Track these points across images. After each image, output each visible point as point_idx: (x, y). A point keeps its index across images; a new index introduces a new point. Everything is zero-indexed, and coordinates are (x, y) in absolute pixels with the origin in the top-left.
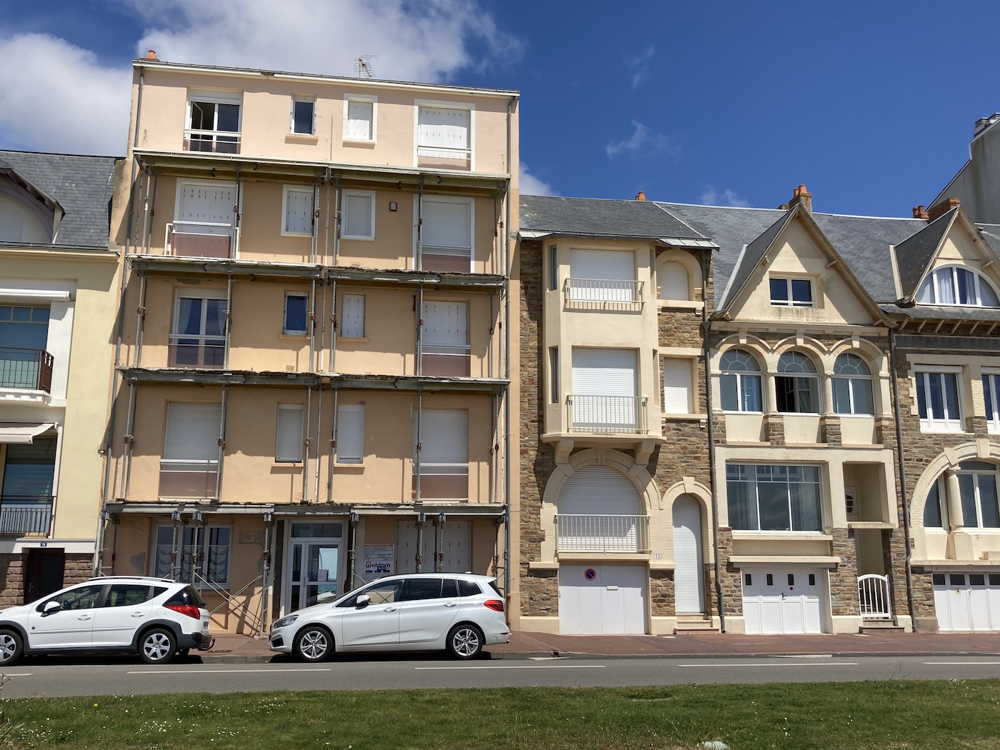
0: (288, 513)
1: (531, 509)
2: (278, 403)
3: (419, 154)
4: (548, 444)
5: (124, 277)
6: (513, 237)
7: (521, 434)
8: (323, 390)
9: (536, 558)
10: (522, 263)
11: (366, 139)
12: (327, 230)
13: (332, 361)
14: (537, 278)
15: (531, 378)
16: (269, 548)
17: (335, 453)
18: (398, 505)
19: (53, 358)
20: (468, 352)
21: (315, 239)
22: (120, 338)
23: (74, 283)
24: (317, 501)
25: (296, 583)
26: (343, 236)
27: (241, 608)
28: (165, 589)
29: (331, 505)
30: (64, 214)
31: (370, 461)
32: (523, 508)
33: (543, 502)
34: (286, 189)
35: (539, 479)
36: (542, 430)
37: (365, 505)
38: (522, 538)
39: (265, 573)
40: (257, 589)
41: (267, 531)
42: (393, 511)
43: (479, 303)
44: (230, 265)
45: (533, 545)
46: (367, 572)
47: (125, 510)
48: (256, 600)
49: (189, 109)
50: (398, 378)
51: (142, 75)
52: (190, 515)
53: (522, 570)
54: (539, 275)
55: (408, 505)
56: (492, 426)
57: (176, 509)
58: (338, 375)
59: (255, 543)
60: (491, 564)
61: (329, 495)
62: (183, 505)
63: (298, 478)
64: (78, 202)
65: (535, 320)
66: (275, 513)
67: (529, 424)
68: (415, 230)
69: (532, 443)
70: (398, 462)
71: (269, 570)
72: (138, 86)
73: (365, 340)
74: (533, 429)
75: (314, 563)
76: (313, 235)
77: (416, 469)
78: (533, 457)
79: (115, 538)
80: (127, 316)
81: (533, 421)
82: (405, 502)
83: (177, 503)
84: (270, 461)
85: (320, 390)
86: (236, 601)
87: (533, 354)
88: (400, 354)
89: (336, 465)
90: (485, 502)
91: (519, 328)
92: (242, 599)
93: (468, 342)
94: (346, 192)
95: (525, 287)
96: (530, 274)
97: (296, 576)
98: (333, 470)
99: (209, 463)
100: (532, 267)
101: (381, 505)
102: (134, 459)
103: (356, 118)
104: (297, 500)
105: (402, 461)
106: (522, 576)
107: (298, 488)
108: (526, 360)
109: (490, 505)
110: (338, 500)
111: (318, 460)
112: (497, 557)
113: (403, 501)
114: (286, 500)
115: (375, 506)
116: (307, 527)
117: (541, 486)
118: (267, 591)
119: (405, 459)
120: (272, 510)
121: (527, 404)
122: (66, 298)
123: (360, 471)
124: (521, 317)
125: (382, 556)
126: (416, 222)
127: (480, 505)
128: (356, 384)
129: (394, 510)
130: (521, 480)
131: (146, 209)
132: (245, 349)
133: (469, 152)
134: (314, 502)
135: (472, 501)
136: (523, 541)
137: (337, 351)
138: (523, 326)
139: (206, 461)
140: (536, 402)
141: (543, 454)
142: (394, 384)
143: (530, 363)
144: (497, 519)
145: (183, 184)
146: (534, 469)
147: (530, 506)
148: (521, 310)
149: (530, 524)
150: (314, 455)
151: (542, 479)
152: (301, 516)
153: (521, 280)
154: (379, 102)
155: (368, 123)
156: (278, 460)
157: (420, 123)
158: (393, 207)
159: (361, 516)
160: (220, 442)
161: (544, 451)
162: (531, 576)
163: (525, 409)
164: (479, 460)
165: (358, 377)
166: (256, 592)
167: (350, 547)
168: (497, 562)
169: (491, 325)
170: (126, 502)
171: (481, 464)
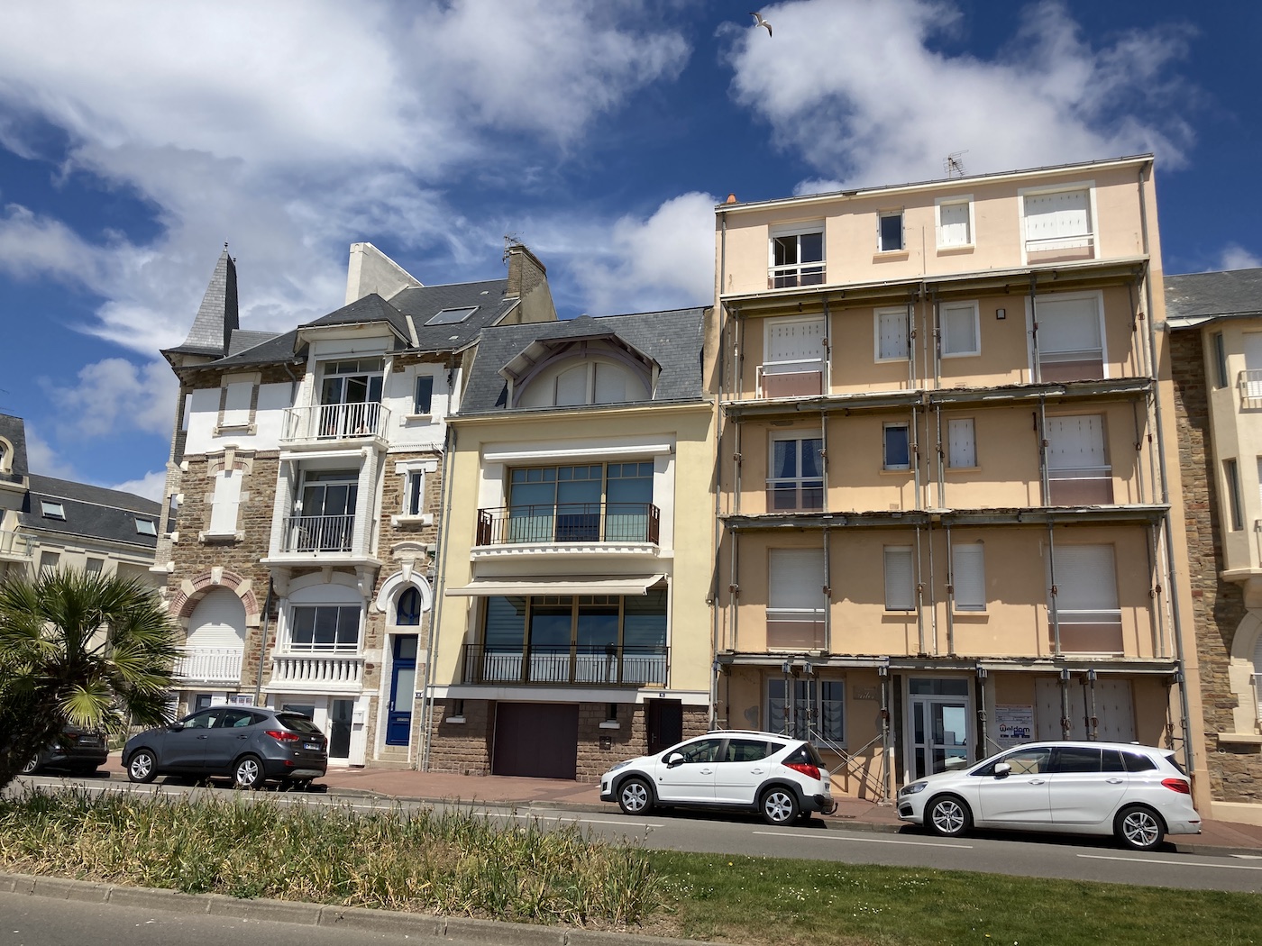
0: (905, 667)
1: (1214, 666)
2: (884, 546)
3: (1028, 250)
4: (1232, 584)
5: (719, 425)
6: (1158, 329)
7: (1191, 571)
8: (933, 529)
9: (1227, 729)
10: (1174, 359)
11: (963, 244)
12: (926, 351)
13: (941, 495)
14: (1197, 375)
15: (1200, 501)
16: (887, 706)
17: (953, 599)
18: (1035, 659)
19: (659, 510)
20: (1109, 473)
21: (912, 362)
22: (719, 487)
23: (673, 436)
24: (937, 654)
25: (920, 746)
26: (944, 356)
27: (861, 770)
28: (783, 746)
29: (953, 659)
31: (995, 608)
32: (1203, 665)
33: (1232, 657)
34: (878, 313)
35: (1222, 628)
36: (1221, 564)
37: (993, 659)
38: (1204, 702)
39: (885, 732)
40: (878, 751)
41: (883, 686)
42: (1028, 666)
43: (1119, 415)
44: (823, 401)
45: (1222, 712)
46: (1002, 736)
47: (736, 661)
48: (877, 761)
49: (771, 246)
50: (1021, 511)
51: (723, 220)
52: (801, 667)
53: (1209, 742)
54: (1200, 371)
55: (1047, 659)
56: (1149, 562)
57: (786, 661)
58: (949, 511)
59: (870, 699)
60: (1164, 734)
61: (950, 648)
62: (792, 657)
63: (913, 628)
64: (673, 357)
65: (1198, 427)
66: (891, 667)
67: (1202, 558)
68: (1029, 337)
69: (1209, 582)
70: (1029, 608)
71: (889, 729)
72: (721, 232)
73: (978, 469)
74: (1208, 565)
75: (938, 724)
76: (910, 358)
77: (1053, 617)
78: (1211, 600)
79: (728, 690)
80: (725, 464)
81: (1207, 555)
82: (1042, 656)
83: (786, 655)
84: (880, 609)
85: (930, 529)
86: (856, 762)
87: (1200, 470)
88: (1021, 483)
89: (955, 613)
90: (1147, 657)
91: (1177, 440)
92: (862, 760)
93: (1108, 461)
94: (944, 306)
95: (1181, 388)
96: (1186, 372)
97: (919, 737)
98: (952, 620)
99: (815, 612)
100: (1189, 362)
101: (1012, 659)
102: (740, 608)
103: (950, 223)
104: (914, 653)
105: (1033, 607)
106: (1209, 750)
107: (914, 640)
108: (1189, 478)
109: (1155, 661)
110: (960, 652)
111: (933, 607)
112: (1171, 726)
113: (1039, 655)
114: (902, 653)
115: (1005, 661)
116: (927, 682)
117: (1227, 636)
118: (888, 752)
119: (1039, 606)
120: (887, 663)
121: (1196, 534)
122: (667, 451)
123: (983, 620)
124: (1179, 425)
125: (1020, 719)
126: (1029, 327)
127: (1141, 660)
128: (970, 520)
129: (1030, 665)
130: (1196, 629)
131: (736, 355)
133: (1091, 237)
134: (933, 654)
135: (1130, 655)
136: (1207, 706)
137: (945, 484)
138: (1182, 436)
139: (812, 610)
140: (1210, 530)
141: (1225, 596)
142: (1017, 517)
143: (1197, 483)
144: (1166, 678)
145: (769, 324)
146: (1214, 616)
147: (1213, 662)
148: (1178, 417)
149: (1215, 685)
150: (929, 602)
151: (1227, 628)
152: (920, 670)
153: (1174, 380)
154: (975, 201)
155: (964, 225)
156: (888, 608)
157: (1026, 215)
158: (1001, 314)
159: (989, 672)
160: (825, 589)
161: (1228, 592)
162: (1222, 751)
163: (1194, 541)
164: (1134, 604)
165: (973, 512)
166: (876, 753)
167: (979, 706)
168: (1172, 731)
169: (1138, 438)
170: (736, 653)
171: (1138, 610)
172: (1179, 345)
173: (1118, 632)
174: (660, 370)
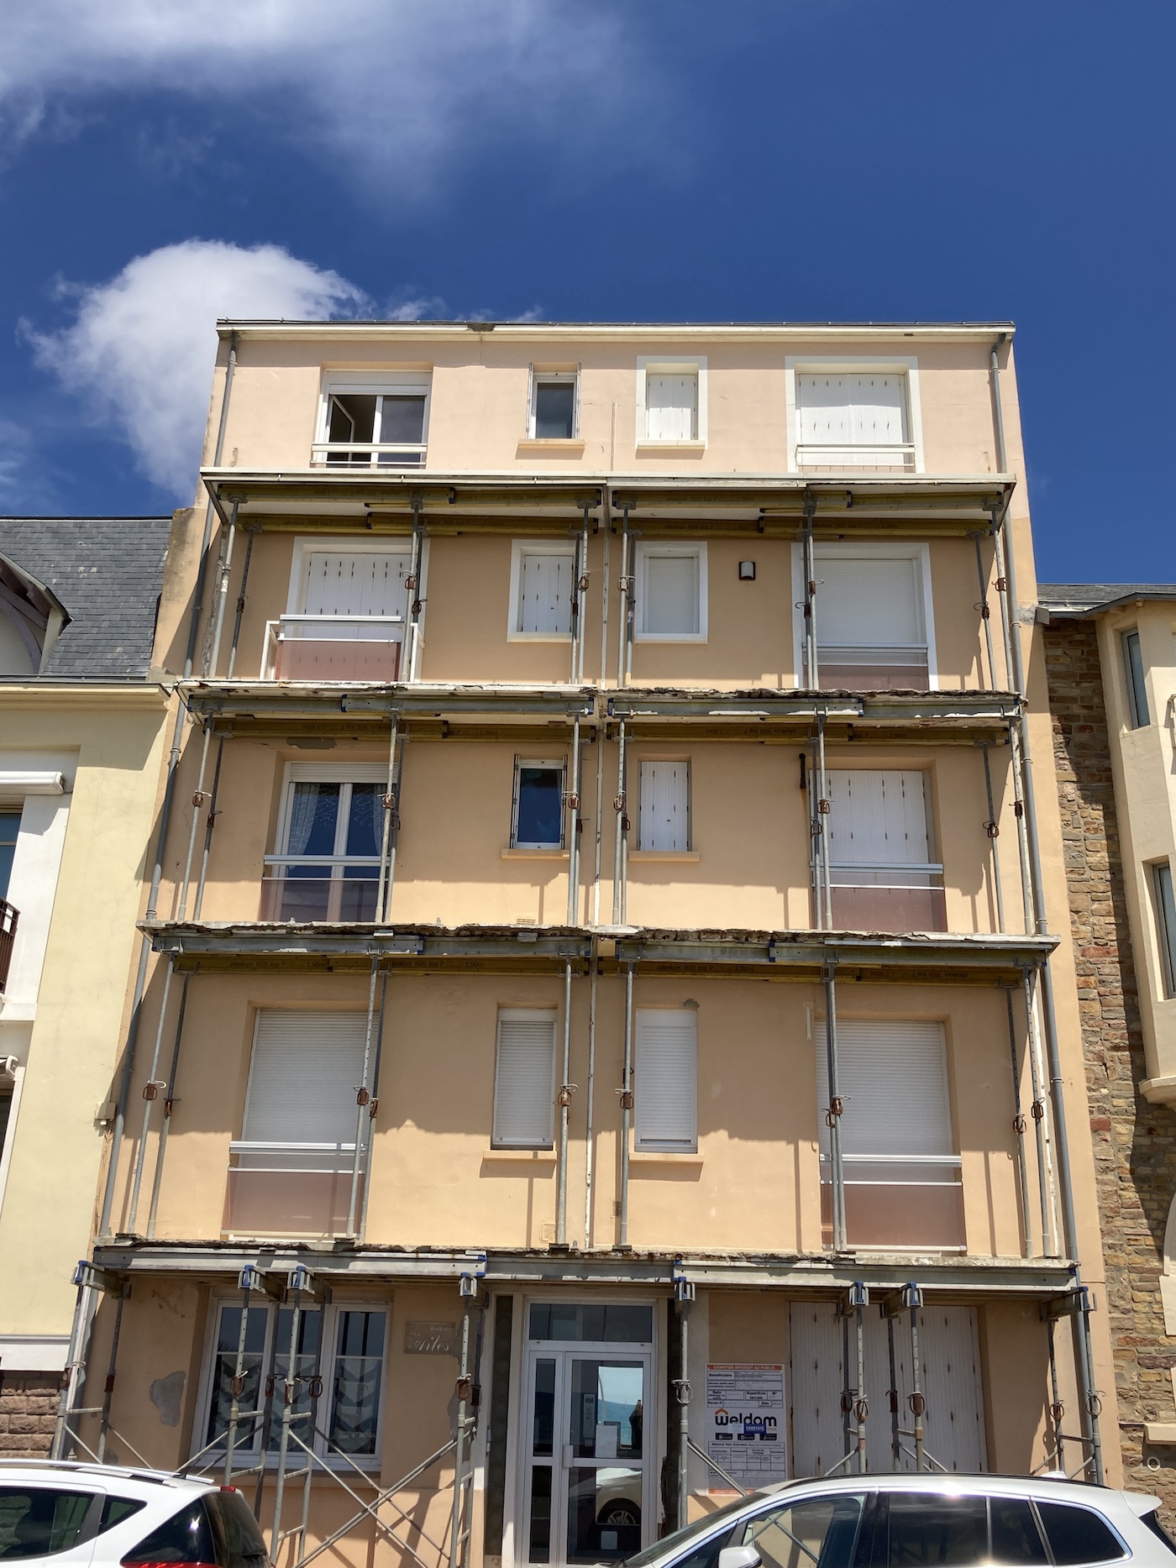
0: (521, 1276)
1: (1134, 1276)
2: (500, 1007)
3: (799, 462)
4: (1161, 1106)
5: (177, 737)
6: (1025, 620)
7: (1088, 1080)
8: (600, 972)
9: (1162, 1414)
10: (1052, 675)
11: (686, 440)
12: (605, 626)
13: (619, 901)
14: (1090, 708)
15: (1101, 942)
16: (475, 1368)
17: (632, 1125)
18: (793, 1259)
19: (16, 914)
20: (937, 880)
21: (578, 645)
22: (158, 867)
23: (72, 754)
24: (591, 1245)
25: (542, 1461)
26: (641, 637)
27: (406, 1526)
29: (625, 1257)
30: (67, 621)
31: (714, 1147)
32: (1115, 1274)
33: (1166, 1259)
34: (519, 548)
35: (1147, 1196)
36: (1141, 1071)
37: (708, 1257)
38: (1117, 1354)
39: (461, 1435)
40: (447, 1476)
41: (467, 1322)
42: (780, 1275)
43: (955, 771)
44: (393, 695)
45: (1151, 1376)
46: (717, 1435)
47: (138, 1263)
48: (442, 1504)
49: (323, 409)
50: (774, 938)
51: (233, 348)
52: (281, 1277)
53: (1129, 1444)
54: (1096, 700)
55: (819, 1260)
56: (1014, 1059)
57: (253, 1262)
58: (632, 931)
59: (442, 1352)
60: (1042, 1427)
61: (620, 1231)
62: (269, 1251)
63: (545, 1187)
64: (100, 600)
65: (1097, 803)
66: (488, 1276)
67: (1108, 1054)
68: (798, 614)
69: (1121, 1102)
70: (783, 1149)
71: (475, 1424)
72: (226, 369)
73: (692, 858)
74: (1119, 1067)
75: (586, 1405)
76: (575, 635)
77: (830, 1168)
78: (1125, 1139)
79: (117, 1334)
80: (178, 819)
81: (1116, 1048)
82: (806, 1251)
83: (256, 1247)
84: (480, 1144)
85: (594, 974)
86: (393, 1507)
87: (1100, 881)
88: (773, 890)
89: (634, 1155)
90: (1009, 1256)
91: (1060, 823)
92: (409, 1500)
93: (934, 854)
94: (645, 549)
95: (1065, 728)
96: (1074, 700)
97: (543, 1445)
98: (627, 1170)
99: (339, 1150)
100: (1078, 684)
101: (749, 1258)
102: (170, 1140)
103: (662, 403)
104: (541, 1243)
105: (792, 1147)
106: (1128, 1462)
107: (544, 1214)
108: (1083, 896)
109: (1024, 1263)
110: (642, 1243)
111: (590, 1143)
112: (1057, 1408)
113: (800, 1251)
114: (515, 1243)
115: (735, 1262)
116: (570, 1312)
117: (1155, 1215)
118: (470, 1481)
119: (803, 1145)
120: (482, 1267)
121: (1097, 1006)
122: (54, 785)
123: (691, 1172)
124: (1062, 796)
125: (755, 1395)
126: (798, 594)
127: (997, 1263)
128: (674, 954)
129: (782, 1272)
130: (1100, 1198)
131: (224, 590)
132: (427, 883)
133: (911, 450)
134: (583, 1247)
135: (978, 1253)
136: (1123, 1363)
137: (629, 884)
138: (1068, 817)
139: (333, 1146)
140: (1120, 999)
141: (1151, 1131)
142: (766, 952)
143: (1096, 906)
144: (1049, 1303)
145: (305, 549)
146: (1132, 1172)
147: (1132, 1269)
148: (1061, 782)
149: (1137, 1318)
150: (583, 1131)
151: (1154, 1196)
152: (551, 1284)
153: (1052, 712)
154: (709, 369)
155: (688, 411)
156: (497, 1142)
157: (798, 405)
158: (747, 570)
159: (700, 1287)
160: (362, 1097)
161: (1153, 1123)
162: (1153, 1463)
163: (1092, 1018)
164: (985, 1146)
165: (680, 936)
166: (443, 1484)
167: (674, 1367)
168: (1058, 1421)
169: (992, 815)
170: (138, 1243)
171: (993, 1156)
172: (1059, 652)
173: (955, 1201)
174: (66, 621)
